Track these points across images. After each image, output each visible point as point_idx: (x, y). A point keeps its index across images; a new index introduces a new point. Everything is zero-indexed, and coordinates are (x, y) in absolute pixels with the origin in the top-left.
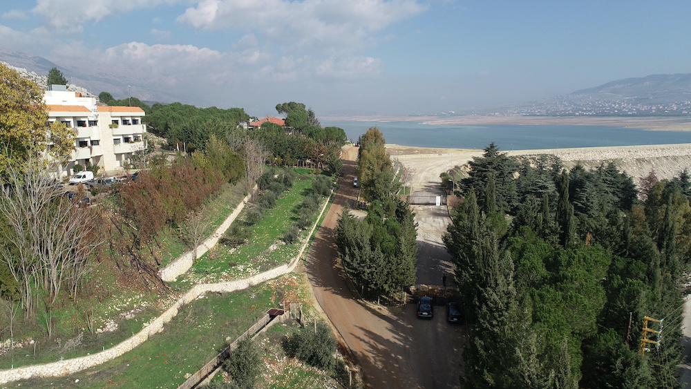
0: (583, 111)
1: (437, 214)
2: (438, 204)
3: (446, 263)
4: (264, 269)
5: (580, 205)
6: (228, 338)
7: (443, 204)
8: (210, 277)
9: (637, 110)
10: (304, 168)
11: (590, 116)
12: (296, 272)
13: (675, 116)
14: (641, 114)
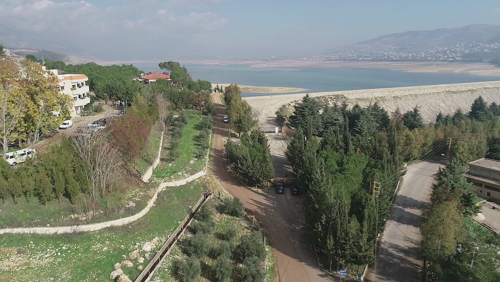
0: (364, 57)
1: (277, 138)
2: (277, 132)
3: (286, 166)
4: (192, 174)
5: (357, 130)
6: (190, 207)
7: (280, 132)
8: (167, 178)
9: (400, 56)
10: (189, 110)
11: (369, 60)
12: (208, 175)
13: (423, 61)
14: (402, 60)
